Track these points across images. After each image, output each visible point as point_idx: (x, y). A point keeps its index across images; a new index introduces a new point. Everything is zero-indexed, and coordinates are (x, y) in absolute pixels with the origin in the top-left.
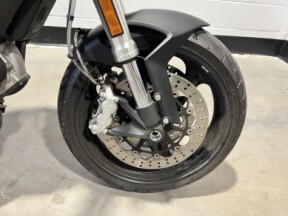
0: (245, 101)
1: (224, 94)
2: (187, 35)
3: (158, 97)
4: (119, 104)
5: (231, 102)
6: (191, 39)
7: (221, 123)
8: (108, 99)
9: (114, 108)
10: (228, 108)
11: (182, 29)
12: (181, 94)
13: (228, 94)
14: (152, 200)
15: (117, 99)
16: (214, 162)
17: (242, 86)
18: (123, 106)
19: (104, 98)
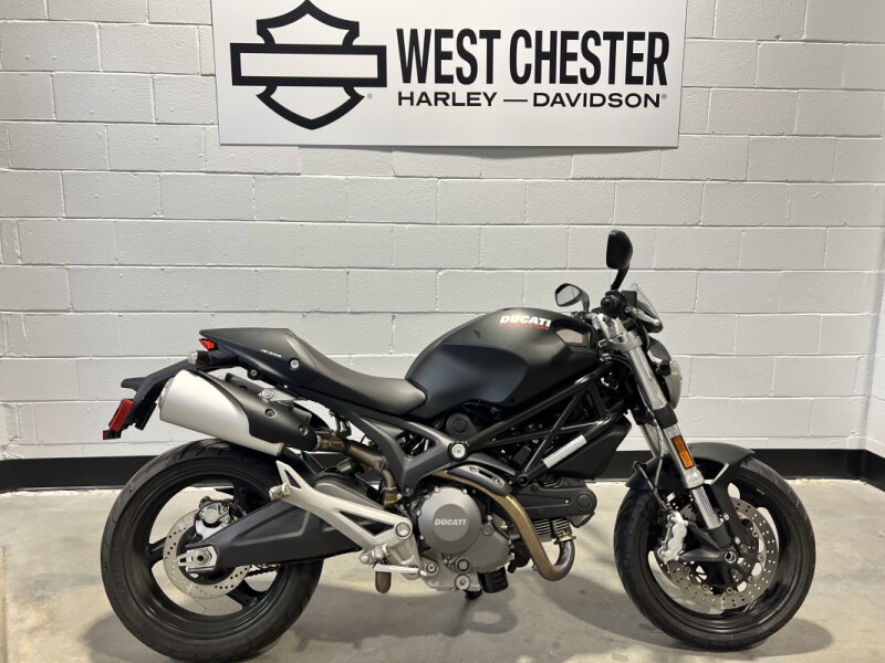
0: (808, 521)
1: (785, 514)
2: (739, 463)
3: (727, 517)
4: (688, 528)
5: (794, 522)
6: (742, 466)
7: (791, 548)
8: (679, 523)
9: (684, 532)
10: (793, 529)
11: (735, 459)
12: (744, 517)
13: (790, 515)
14: (732, 658)
15: (687, 522)
16: (796, 597)
17: (801, 505)
18: (693, 529)
19: (674, 523)
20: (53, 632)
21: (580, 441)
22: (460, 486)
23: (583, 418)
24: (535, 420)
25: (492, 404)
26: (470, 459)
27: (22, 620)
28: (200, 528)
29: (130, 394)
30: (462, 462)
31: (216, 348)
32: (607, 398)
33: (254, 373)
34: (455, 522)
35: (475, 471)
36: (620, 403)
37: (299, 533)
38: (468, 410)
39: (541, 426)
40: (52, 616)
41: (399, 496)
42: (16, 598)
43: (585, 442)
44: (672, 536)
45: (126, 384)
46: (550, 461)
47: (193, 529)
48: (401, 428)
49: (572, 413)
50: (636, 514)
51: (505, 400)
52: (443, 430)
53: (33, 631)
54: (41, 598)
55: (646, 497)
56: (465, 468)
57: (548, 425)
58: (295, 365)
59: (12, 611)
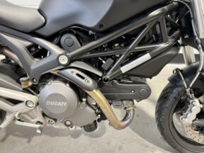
8: (197, 106)
15: (202, 106)
19: (194, 106)
21: (147, 57)
22: (65, 82)
23: (151, 41)
24: (119, 40)
25: (89, 29)
26: (72, 65)
30: (67, 67)
32: (169, 28)
34: (60, 104)
35: (73, 74)
36: (177, 32)
38: (75, 32)
39: (123, 45)
41: (30, 84)
43: (150, 58)
44: (191, 112)
46: (124, 69)
48: (30, 41)
49: (144, 38)
50: (172, 97)
51: (96, 26)
52: (59, 45)
55: (180, 89)
56: (68, 71)
57: (127, 45)
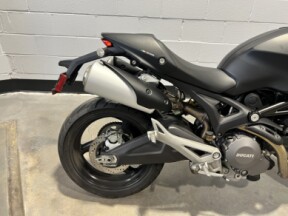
20: (41, 171)
22: (252, 136)
26: (262, 122)
27: (26, 163)
28: (107, 144)
29: (64, 70)
30: (256, 124)
31: (112, 46)
33: (134, 62)
34: (248, 156)
35: (263, 129)
37: (160, 152)
40: (39, 162)
41: (214, 137)
42: (23, 150)
45: (62, 64)
47: (104, 143)
48: (219, 100)
52: (242, 102)
53: (32, 169)
54: (34, 151)
56: (257, 127)
58: (162, 62)
59: (22, 157)
